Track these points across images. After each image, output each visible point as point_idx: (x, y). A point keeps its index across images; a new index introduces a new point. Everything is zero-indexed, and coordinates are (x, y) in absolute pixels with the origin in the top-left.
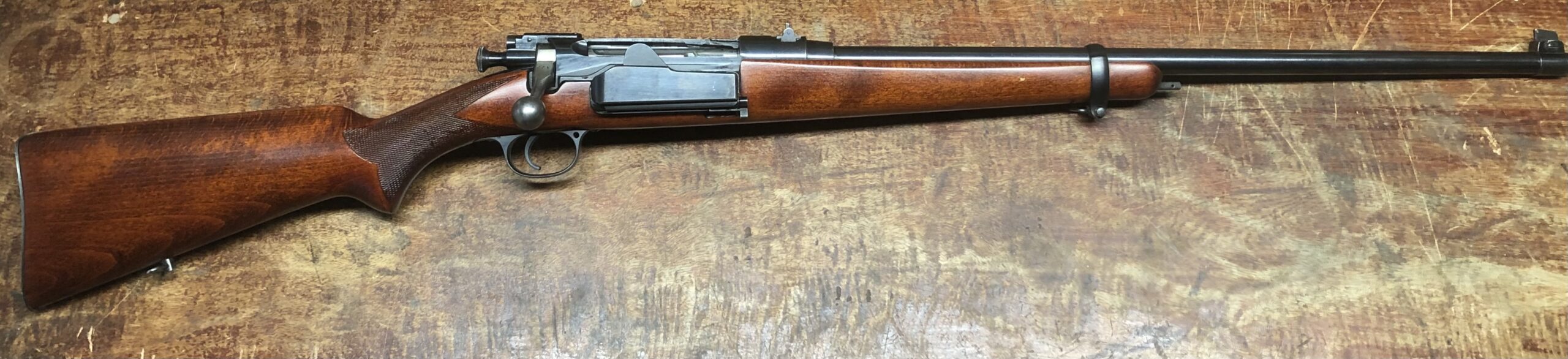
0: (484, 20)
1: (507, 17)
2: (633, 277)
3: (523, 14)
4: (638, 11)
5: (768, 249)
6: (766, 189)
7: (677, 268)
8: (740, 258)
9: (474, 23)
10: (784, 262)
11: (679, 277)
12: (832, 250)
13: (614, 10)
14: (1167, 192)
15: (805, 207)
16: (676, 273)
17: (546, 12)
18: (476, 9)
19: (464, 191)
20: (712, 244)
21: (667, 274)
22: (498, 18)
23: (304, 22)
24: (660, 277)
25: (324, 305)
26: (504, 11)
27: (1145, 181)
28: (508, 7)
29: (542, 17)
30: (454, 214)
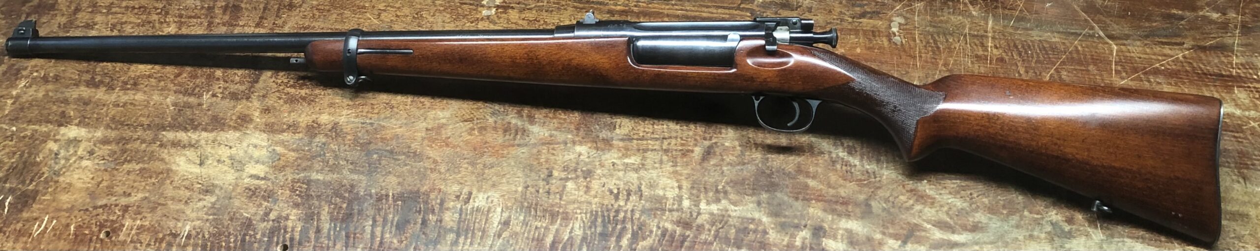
0: (368, 15)
1: (386, 14)
2: (453, 198)
3: (399, 14)
5: (564, 187)
6: (569, 145)
7: (489, 194)
8: (541, 191)
9: (360, 16)
10: (576, 197)
11: (490, 200)
12: (615, 191)
14: (885, 173)
15: (598, 160)
16: (487, 198)
17: (417, 14)
18: (364, 7)
19: (329, 127)
20: (521, 180)
21: (481, 199)
22: (379, 15)
23: (231, 5)
24: (474, 199)
25: (202, 196)
26: (385, 10)
27: (869, 165)
28: (388, 8)
30: (319, 142)
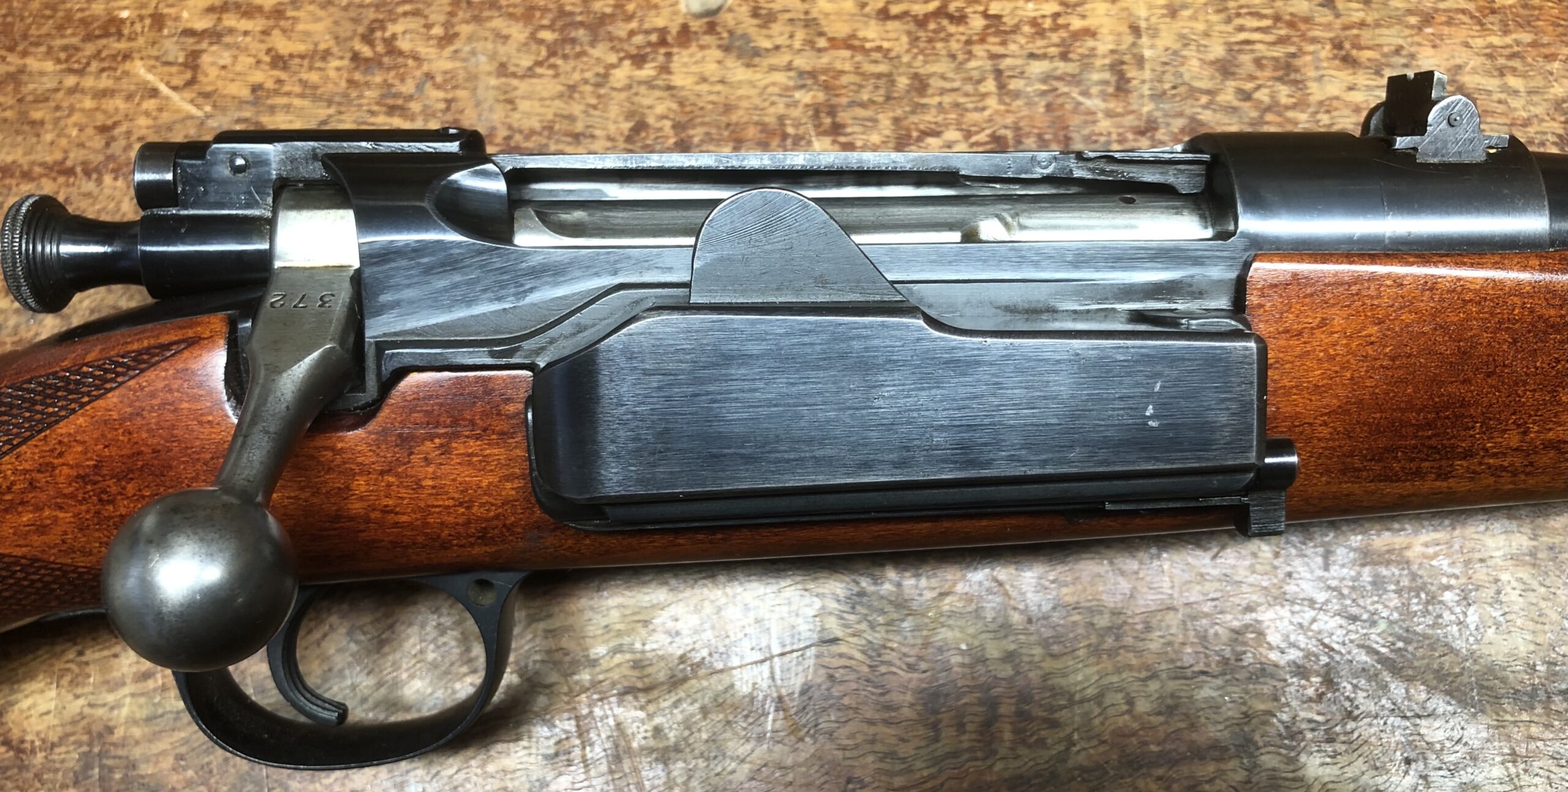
4: (711, 28)
13: (621, 29)
29: (356, 57)
